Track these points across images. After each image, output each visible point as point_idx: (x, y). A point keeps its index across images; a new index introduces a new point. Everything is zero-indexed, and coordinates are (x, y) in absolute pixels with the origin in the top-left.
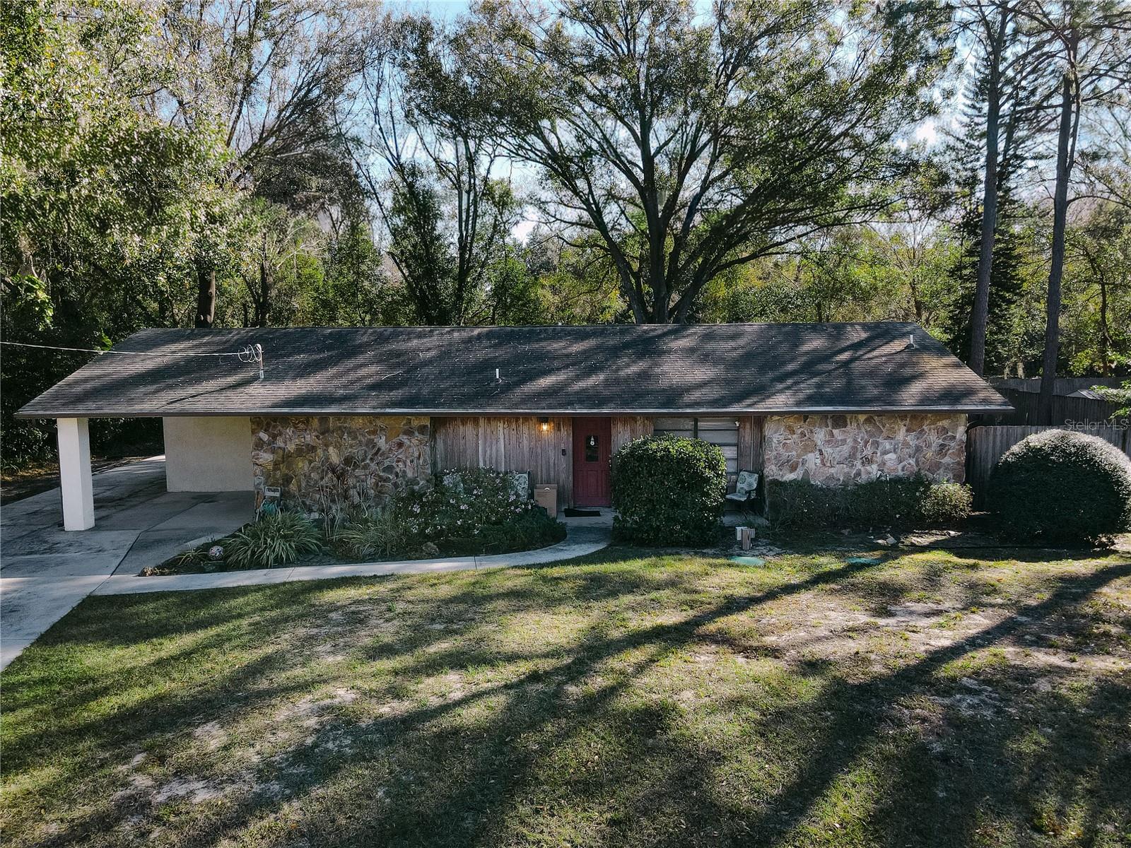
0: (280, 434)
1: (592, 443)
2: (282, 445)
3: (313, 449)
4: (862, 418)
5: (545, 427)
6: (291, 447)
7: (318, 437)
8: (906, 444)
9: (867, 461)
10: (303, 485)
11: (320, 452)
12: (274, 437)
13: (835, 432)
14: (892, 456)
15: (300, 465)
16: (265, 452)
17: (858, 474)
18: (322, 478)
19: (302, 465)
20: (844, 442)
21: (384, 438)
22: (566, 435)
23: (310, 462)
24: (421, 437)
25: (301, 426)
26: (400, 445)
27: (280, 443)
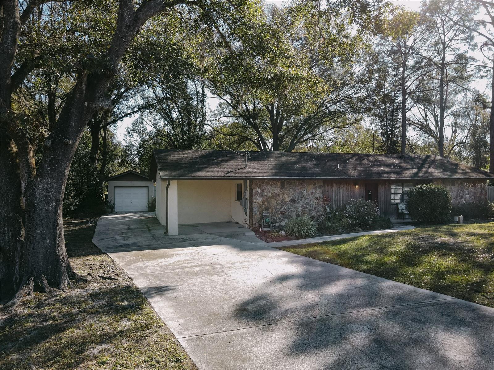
0: (265, 189)
1: (370, 193)
2: (266, 194)
3: (278, 195)
4: (459, 183)
5: (357, 187)
6: (270, 195)
7: (280, 190)
8: (471, 191)
9: (461, 197)
10: (274, 211)
11: (281, 196)
12: (263, 191)
13: (452, 187)
14: (468, 196)
15: (273, 202)
16: (259, 197)
17: (459, 202)
18: (281, 208)
19: (274, 203)
20: (455, 190)
21: (306, 191)
22: (363, 190)
23: (277, 201)
24: (320, 190)
25: (274, 186)
26: (312, 193)
27: (265, 193)
